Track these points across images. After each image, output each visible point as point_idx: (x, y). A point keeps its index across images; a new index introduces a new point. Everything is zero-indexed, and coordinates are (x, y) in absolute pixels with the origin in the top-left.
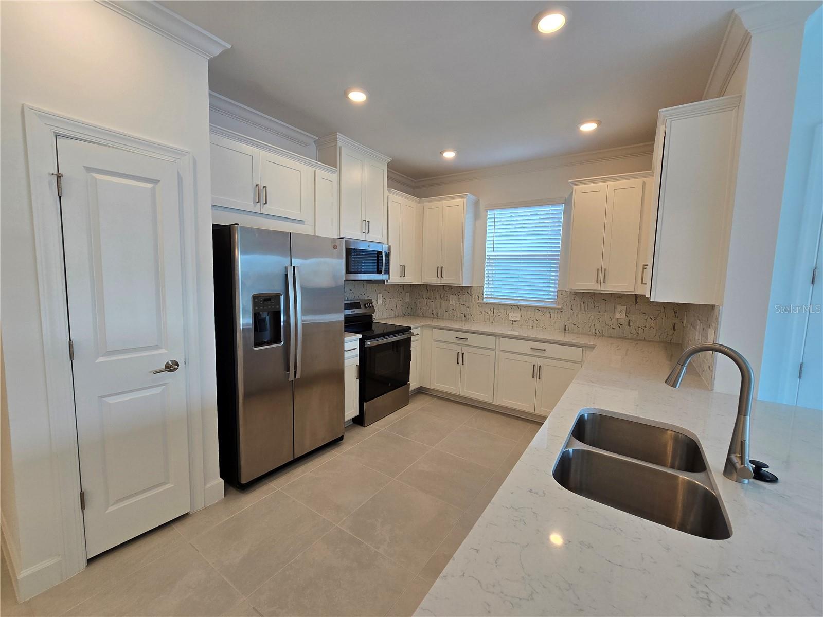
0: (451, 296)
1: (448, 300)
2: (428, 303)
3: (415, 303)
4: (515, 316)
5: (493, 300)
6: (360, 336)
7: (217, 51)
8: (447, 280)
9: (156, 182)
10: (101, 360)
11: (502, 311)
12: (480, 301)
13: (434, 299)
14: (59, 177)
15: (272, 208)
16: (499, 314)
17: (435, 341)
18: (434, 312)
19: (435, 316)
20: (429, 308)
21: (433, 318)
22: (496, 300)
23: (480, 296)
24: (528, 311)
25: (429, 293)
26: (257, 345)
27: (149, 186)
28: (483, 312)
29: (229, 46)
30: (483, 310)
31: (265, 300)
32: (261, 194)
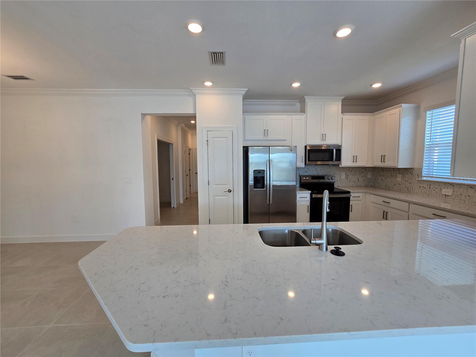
0: (398, 175)
1: (396, 177)
2: (383, 179)
3: (376, 179)
4: (448, 191)
5: (430, 178)
6: (310, 192)
7: (244, 92)
8: (388, 164)
9: (227, 137)
10: (214, 186)
11: (437, 187)
12: (419, 179)
13: (387, 177)
14: (208, 141)
15: (270, 137)
16: (434, 189)
17: (372, 202)
18: (387, 185)
19: (388, 188)
20: (384, 182)
21: (386, 189)
22: (433, 178)
23: (420, 175)
24: (460, 188)
25: (384, 173)
26: (255, 188)
27: (225, 139)
28: (421, 187)
29: (247, 89)
30: (422, 185)
31: (259, 172)
32: (266, 132)
